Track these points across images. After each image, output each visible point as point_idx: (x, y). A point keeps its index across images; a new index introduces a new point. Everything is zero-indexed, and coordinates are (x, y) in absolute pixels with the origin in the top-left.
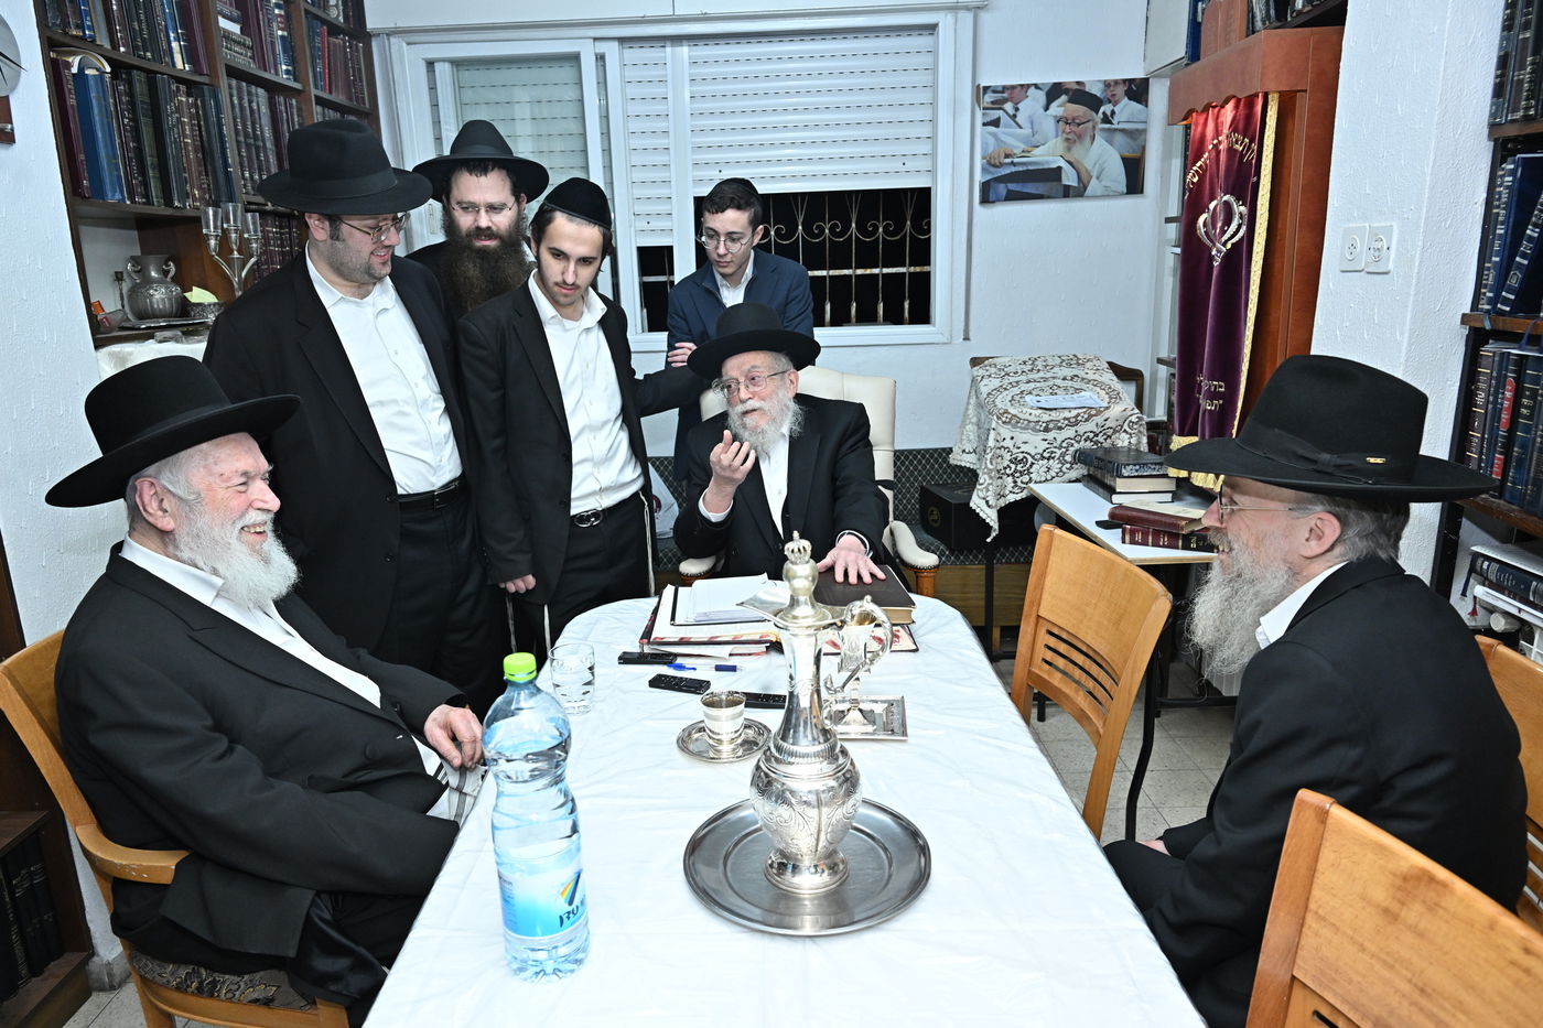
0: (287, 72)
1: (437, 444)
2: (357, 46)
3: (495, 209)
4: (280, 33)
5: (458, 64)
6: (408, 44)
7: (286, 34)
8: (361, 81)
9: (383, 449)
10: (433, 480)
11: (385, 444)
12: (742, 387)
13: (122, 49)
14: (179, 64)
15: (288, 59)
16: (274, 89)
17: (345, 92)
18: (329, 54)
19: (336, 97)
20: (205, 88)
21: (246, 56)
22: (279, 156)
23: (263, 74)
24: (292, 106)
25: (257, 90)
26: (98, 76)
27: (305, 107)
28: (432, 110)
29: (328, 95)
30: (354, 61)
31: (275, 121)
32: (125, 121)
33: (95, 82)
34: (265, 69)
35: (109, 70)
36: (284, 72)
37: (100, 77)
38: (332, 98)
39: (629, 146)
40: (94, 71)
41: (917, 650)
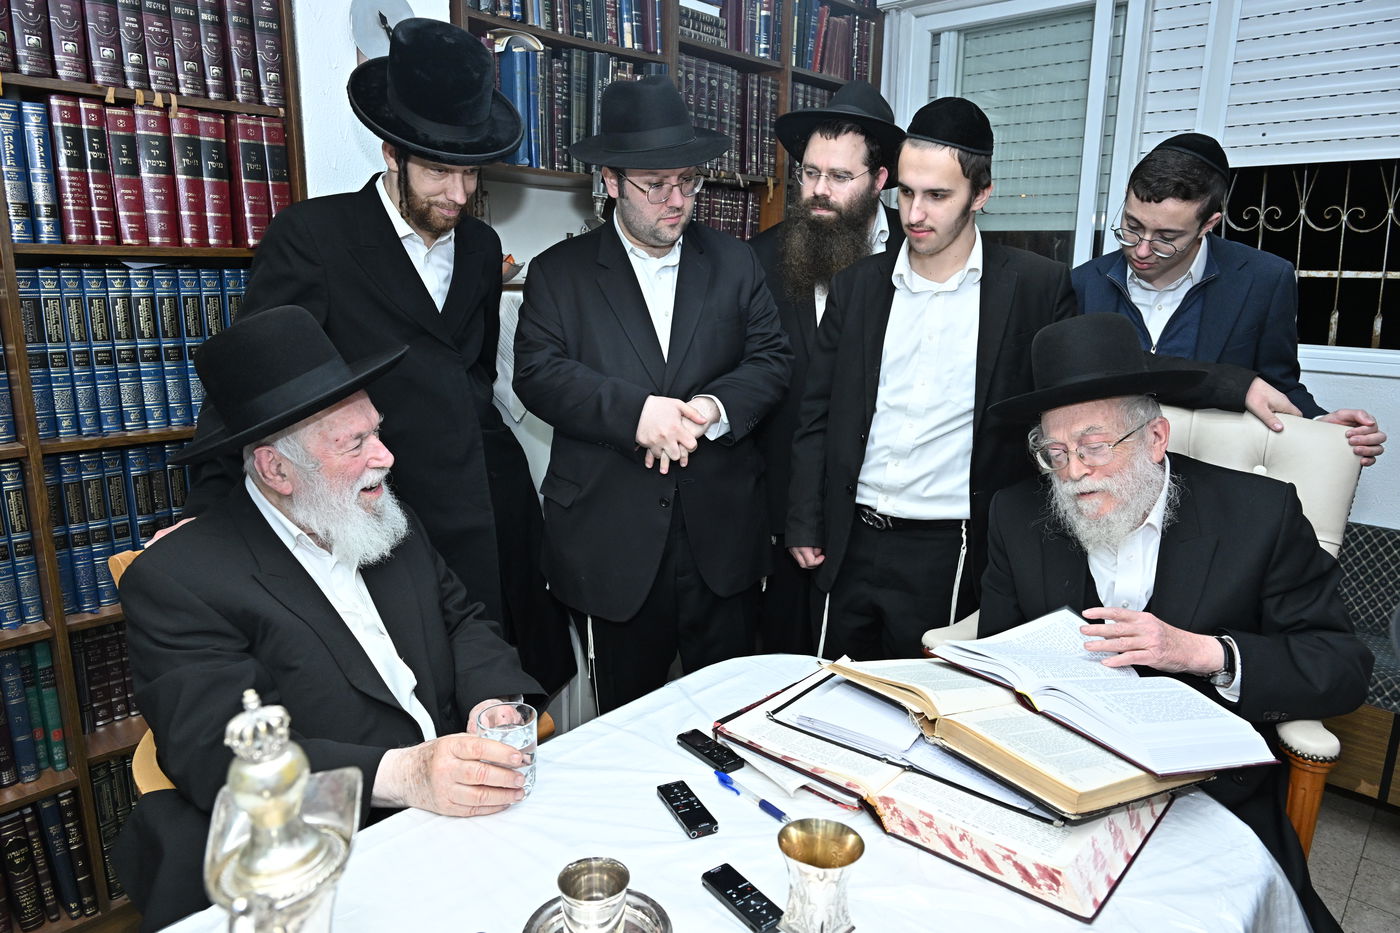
0: (766, 51)
2: (869, 25)
3: (839, 177)
4: (764, 13)
5: (967, 32)
6: (917, 17)
7: (768, 13)
8: (867, 60)
12: (1073, 458)
13: (560, 30)
14: (628, 43)
15: (768, 38)
16: (747, 67)
17: (841, 71)
18: (826, 33)
19: (825, 75)
20: (653, 65)
21: (717, 36)
22: (742, 132)
23: (735, 54)
24: (766, 83)
25: (729, 70)
26: (527, 54)
27: (782, 85)
28: (930, 85)
29: (815, 73)
30: (862, 40)
31: (743, 99)
32: (557, 95)
33: (521, 58)
34: (739, 48)
35: (542, 48)
36: (762, 50)
37: (529, 55)
38: (820, 76)
39: (1144, 108)
40: (521, 50)
41: (1089, 921)
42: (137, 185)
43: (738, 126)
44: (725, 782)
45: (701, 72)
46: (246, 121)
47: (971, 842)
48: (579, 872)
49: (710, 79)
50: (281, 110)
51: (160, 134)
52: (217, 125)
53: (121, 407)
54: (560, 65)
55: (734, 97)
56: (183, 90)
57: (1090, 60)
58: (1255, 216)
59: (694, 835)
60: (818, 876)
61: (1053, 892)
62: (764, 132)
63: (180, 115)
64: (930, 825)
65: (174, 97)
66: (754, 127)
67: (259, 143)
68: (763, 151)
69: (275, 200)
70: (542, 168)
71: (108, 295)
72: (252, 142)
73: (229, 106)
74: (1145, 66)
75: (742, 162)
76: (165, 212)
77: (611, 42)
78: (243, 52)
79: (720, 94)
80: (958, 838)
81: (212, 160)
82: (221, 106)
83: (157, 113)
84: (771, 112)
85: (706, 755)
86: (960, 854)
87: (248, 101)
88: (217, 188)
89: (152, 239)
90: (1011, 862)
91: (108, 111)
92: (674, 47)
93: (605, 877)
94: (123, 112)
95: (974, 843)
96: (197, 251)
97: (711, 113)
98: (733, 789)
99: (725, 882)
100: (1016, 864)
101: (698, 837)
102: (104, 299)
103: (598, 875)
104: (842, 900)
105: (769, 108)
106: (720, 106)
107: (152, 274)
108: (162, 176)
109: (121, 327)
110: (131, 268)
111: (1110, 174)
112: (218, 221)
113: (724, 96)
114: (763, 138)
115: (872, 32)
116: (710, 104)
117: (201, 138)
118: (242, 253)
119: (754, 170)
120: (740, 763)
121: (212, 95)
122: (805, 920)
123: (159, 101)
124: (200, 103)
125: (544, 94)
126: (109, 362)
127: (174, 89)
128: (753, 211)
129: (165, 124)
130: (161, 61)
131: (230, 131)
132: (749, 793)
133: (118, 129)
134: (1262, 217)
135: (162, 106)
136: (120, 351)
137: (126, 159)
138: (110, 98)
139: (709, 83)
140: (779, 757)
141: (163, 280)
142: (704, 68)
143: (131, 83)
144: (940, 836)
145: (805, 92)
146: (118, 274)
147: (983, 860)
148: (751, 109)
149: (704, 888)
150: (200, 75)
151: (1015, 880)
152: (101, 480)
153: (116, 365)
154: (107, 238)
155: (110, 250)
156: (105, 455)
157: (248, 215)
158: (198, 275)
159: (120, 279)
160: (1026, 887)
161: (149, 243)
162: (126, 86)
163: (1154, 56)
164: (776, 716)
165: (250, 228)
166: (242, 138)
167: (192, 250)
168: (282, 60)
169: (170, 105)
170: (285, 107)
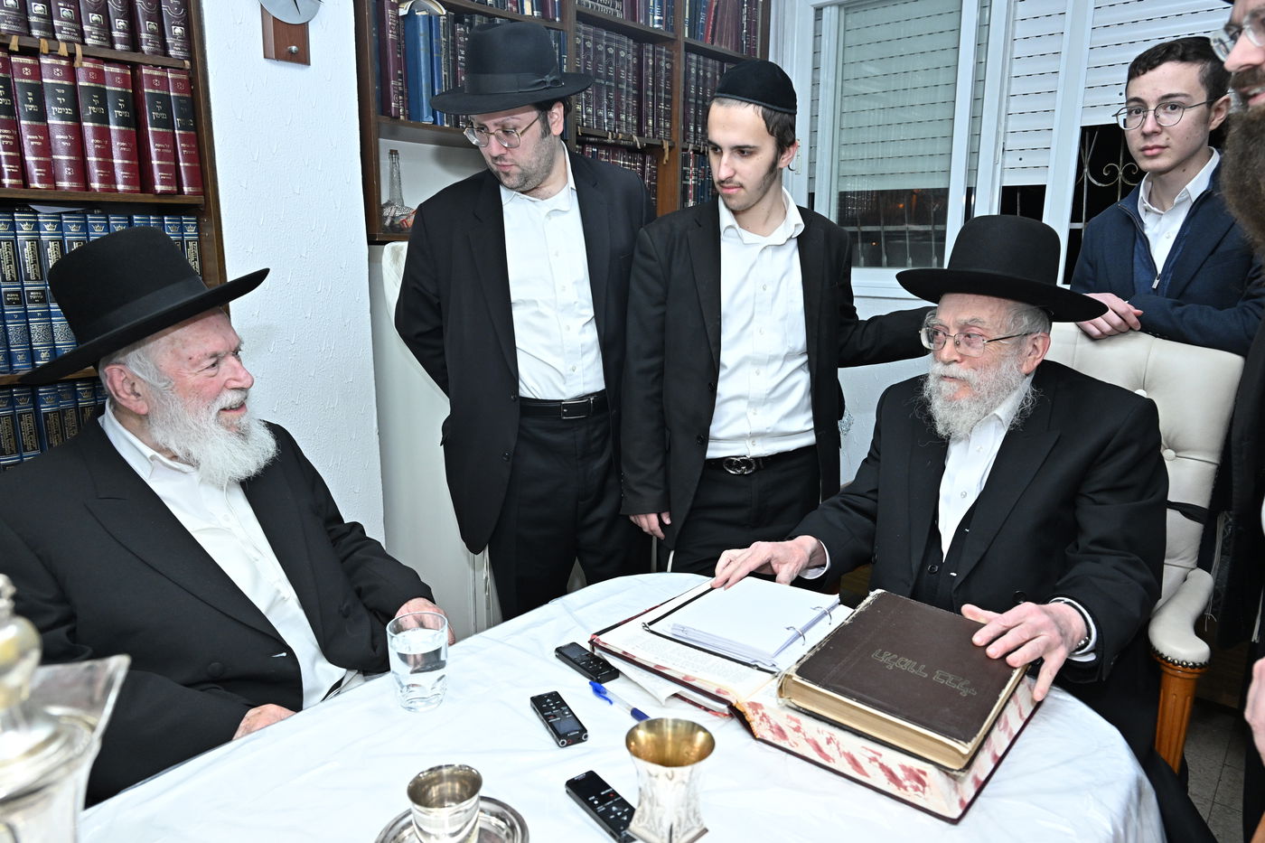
0: (660, 22)
1: (570, 352)
8: (755, 34)
9: (514, 348)
10: (563, 388)
11: (518, 344)
12: (950, 342)
14: (528, 11)
15: (662, 10)
16: (642, 37)
17: (732, 43)
18: (717, 8)
19: (716, 47)
20: (552, 32)
21: (614, 6)
22: (639, 98)
23: (630, 24)
24: (660, 53)
25: (625, 39)
26: (430, 18)
27: (676, 55)
28: (814, 57)
29: (707, 45)
30: (751, 16)
31: (639, 66)
32: (460, 58)
33: (424, 22)
34: (634, 19)
35: (445, 13)
36: (656, 21)
37: (431, 19)
38: (710, 47)
39: (1010, 73)
40: (424, 13)
41: (955, 822)
42: (44, 132)
43: (635, 92)
44: (599, 692)
45: (598, 40)
46: (150, 72)
47: (838, 745)
48: (430, 782)
49: (607, 47)
50: (187, 62)
51: (66, 83)
52: (123, 76)
53: (31, 346)
54: (462, 29)
55: (631, 66)
56: (89, 41)
57: (960, 29)
58: (1114, 172)
59: (563, 743)
60: (667, 775)
61: (919, 793)
62: (659, 98)
63: (86, 64)
64: (797, 729)
65: (78, 48)
66: (650, 93)
67: (165, 92)
68: (659, 116)
69: (183, 149)
70: (446, 125)
71: (16, 238)
72: (157, 91)
73: (135, 58)
74: (1010, 34)
75: (639, 125)
76: (72, 158)
77: (511, 9)
78: (147, 6)
79: (617, 61)
80: (825, 741)
81: (119, 108)
82: (126, 57)
83: (64, 63)
84: (666, 80)
85: (581, 666)
86: (827, 758)
87: (155, 53)
88: (124, 136)
89: (60, 184)
90: (876, 764)
91: (14, 59)
92: (571, 16)
93: (457, 786)
94: (29, 61)
95: (840, 746)
96: (104, 196)
97: (609, 78)
98: (606, 699)
99: (589, 790)
100: (882, 766)
101: (567, 745)
102: (12, 241)
103: (449, 784)
104: (693, 802)
105: (664, 76)
106: (617, 73)
107: (61, 218)
108: (69, 123)
109: (29, 269)
110: (39, 213)
111: (980, 135)
112: (125, 168)
113: (620, 63)
114: (658, 104)
115: (760, 9)
116: (608, 71)
117: (107, 88)
118: (149, 198)
119: (651, 134)
120: (615, 674)
121: (118, 46)
122: (654, 823)
123: (63, 50)
124: (106, 54)
125: (447, 56)
126: (18, 303)
127: (79, 39)
128: (650, 172)
129: (71, 73)
130: (65, 13)
131: (136, 81)
132: (622, 701)
133: (24, 77)
134: (1121, 173)
135: (66, 55)
136: (29, 292)
137: (32, 106)
138: (14, 45)
139: (607, 51)
140: (652, 666)
141: (71, 224)
142: (601, 36)
143: (36, 33)
144: (807, 740)
145: (698, 62)
146: (25, 217)
147: (850, 763)
148: (647, 77)
149: (567, 796)
150: (106, 27)
151: (882, 782)
152: (12, 416)
153: (26, 306)
154: (14, 181)
155: (16, 193)
156: (16, 393)
157: (155, 162)
158: (108, 220)
159: (29, 222)
160: (892, 789)
161: (56, 188)
162: (30, 35)
163: (1018, 24)
164: (652, 628)
165: (157, 175)
166: (148, 88)
167: (98, 194)
168: (187, 14)
169: (75, 55)
170: (192, 59)
